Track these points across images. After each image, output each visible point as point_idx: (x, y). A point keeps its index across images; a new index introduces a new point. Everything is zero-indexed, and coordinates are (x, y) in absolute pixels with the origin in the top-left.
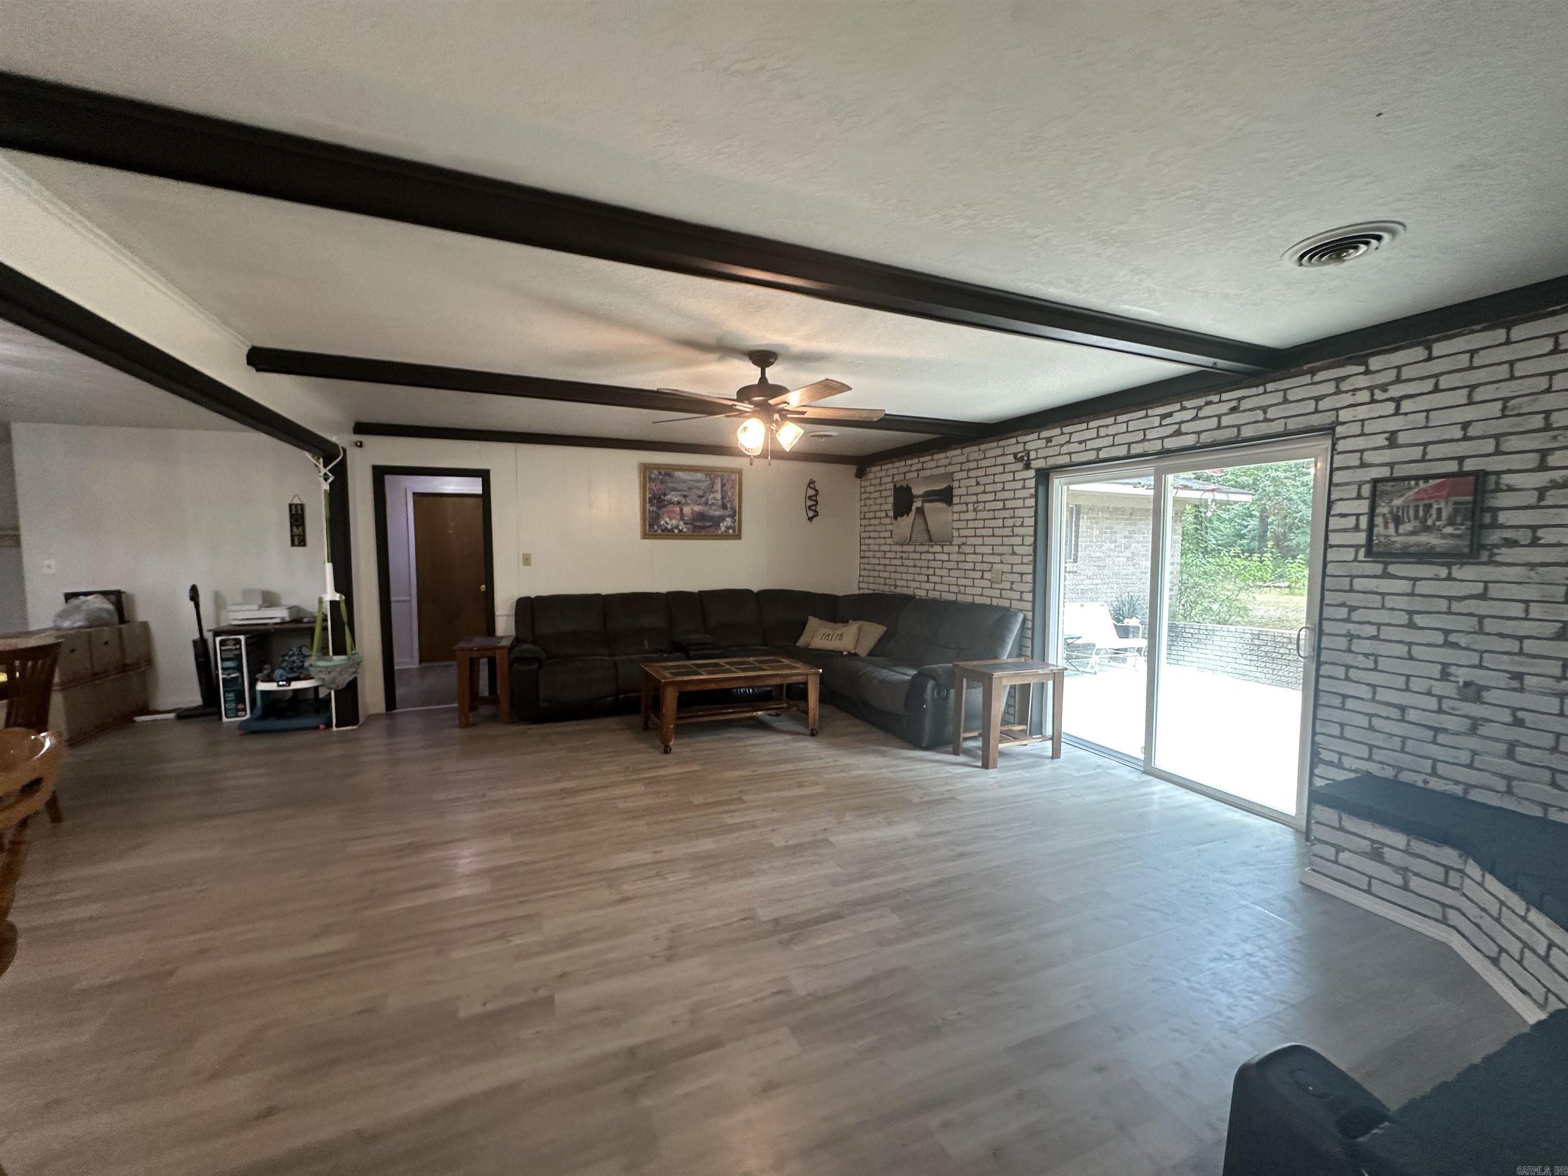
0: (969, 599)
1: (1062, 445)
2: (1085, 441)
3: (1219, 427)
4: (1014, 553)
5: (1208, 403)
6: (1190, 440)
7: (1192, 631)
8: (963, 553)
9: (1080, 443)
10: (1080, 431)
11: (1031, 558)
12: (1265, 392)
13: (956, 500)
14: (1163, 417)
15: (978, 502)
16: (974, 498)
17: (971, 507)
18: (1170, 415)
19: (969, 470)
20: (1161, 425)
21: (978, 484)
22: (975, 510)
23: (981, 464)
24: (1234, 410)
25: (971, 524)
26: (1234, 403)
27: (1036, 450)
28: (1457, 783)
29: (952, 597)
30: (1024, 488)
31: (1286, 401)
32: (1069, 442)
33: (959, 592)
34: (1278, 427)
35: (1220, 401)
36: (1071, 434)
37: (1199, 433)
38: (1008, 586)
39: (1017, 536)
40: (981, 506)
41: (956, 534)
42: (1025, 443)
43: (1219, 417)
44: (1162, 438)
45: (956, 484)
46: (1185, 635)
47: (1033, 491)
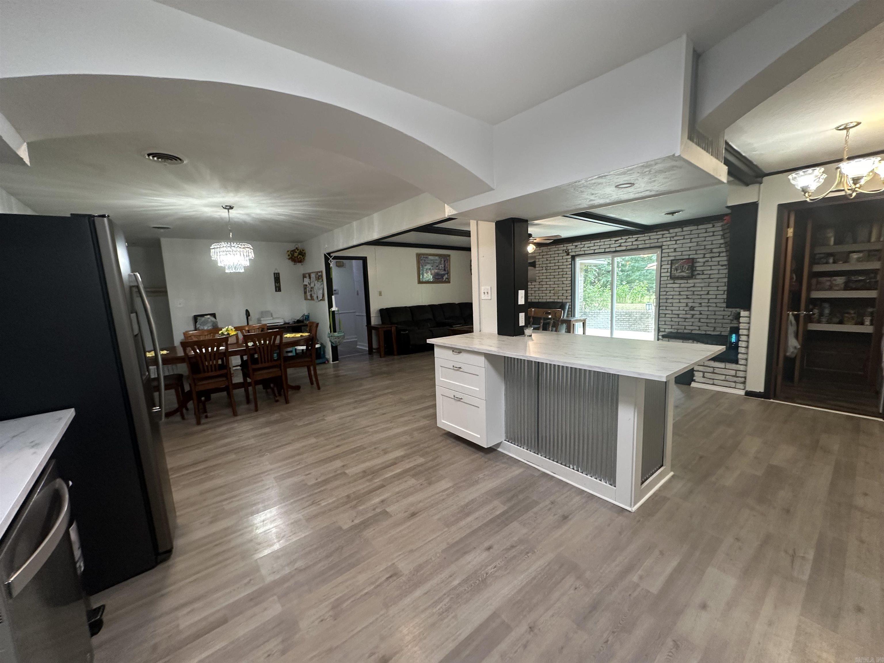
0: (545, 301)
1: (581, 248)
2: (590, 247)
3: (632, 245)
4: (563, 284)
5: (629, 238)
6: (624, 248)
7: (592, 314)
8: (541, 285)
9: (588, 247)
10: (587, 244)
11: (570, 285)
12: (644, 236)
13: (537, 266)
14: (616, 241)
15: (547, 267)
16: (546, 265)
17: (544, 268)
18: (618, 240)
19: (543, 255)
20: (615, 243)
21: (547, 260)
22: (546, 269)
23: (548, 253)
24: (636, 240)
25: (544, 274)
26: (636, 239)
27: (572, 249)
28: (689, 330)
29: (537, 301)
30: (567, 261)
31: (650, 239)
32: (584, 247)
33: (540, 299)
34: (648, 246)
35: (632, 238)
36: (584, 245)
37: (627, 246)
38: (561, 295)
39: (564, 277)
40: (549, 268)
41: (537, 278)
42: (567, 247)
43: (632, 242)
44: (616, 247)
45: (537, 260)
46: (589, 315)
47: (570, 263)
